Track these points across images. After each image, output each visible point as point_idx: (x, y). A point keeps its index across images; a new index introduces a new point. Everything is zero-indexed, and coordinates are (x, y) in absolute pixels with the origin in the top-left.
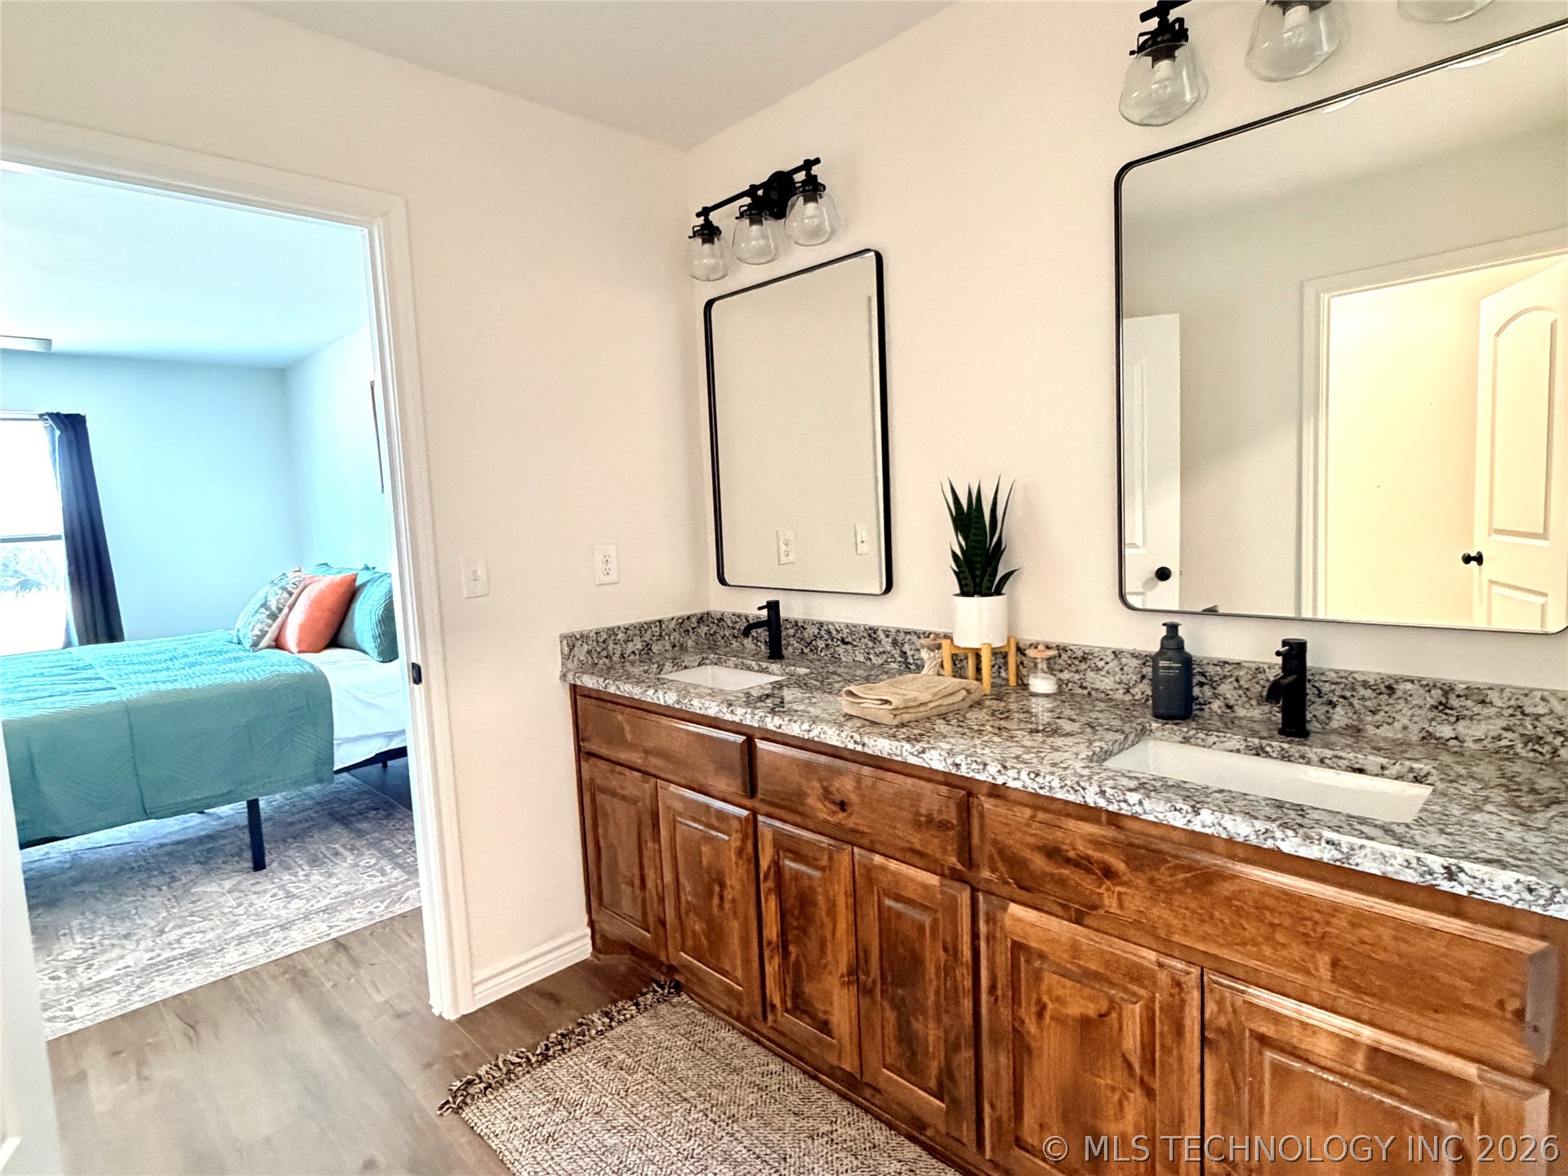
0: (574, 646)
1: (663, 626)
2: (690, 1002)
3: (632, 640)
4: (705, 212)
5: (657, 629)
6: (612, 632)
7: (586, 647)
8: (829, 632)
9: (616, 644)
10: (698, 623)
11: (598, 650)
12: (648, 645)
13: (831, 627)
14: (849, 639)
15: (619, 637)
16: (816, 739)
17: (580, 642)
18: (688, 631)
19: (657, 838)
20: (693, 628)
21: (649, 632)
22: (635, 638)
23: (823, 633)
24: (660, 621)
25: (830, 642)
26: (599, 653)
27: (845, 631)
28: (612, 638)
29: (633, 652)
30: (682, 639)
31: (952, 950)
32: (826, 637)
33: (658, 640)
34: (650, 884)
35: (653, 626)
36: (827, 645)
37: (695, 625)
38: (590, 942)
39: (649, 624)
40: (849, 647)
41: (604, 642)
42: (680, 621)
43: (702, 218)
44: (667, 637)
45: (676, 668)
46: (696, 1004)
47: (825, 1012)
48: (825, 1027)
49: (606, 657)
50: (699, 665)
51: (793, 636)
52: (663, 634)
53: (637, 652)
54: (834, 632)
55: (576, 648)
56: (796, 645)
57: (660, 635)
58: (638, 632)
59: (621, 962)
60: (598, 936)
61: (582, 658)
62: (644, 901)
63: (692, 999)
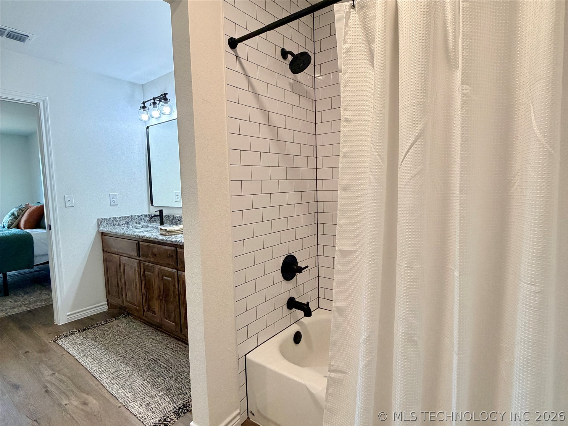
0: (102, 222)
1: (133, 217)
2: (131, 317)
3: (122, 221)
4: (144, 103)
5: (131, 218)
6: (115, 218)
7: (106, 222)
8: (175, 218)
9: (117, 222)
10: (145, 217)
11: (110, 223)
12: (127, 222)
13: (176, 216)
14: (180, 220)
15: (117, 220)
16: (149, 239)
17: (104, 221)
18: (141, 219)
19: (120, 272)
20: (143, 218)
21: (128, 219)
22: (123, 220)
23: (174, 218)
24: (132, 216)
25: (176, 221)
26: (111, 224)
27: (179, 217)
28: (115, 220)
29: (122, 224)
30: (139, 221)
31: (174, 286)
32: (175, 219)
33: (131, 221)
34: (120, 285)
35: (129, 217)
36: (175, 221)
37: (144, 217)
38: (107, 306)
39: (128, 217)
40: (180, 222)
41: (112, 221)
42: (139, 216)
43: (143, 104)
44: (134, 221)
45: (133, 228)
46: (133, 318)
47: (154, 309)
48: (154, 312)
49: (113, 225)
50: (141, 228)
51: (168, 219)
52: (133, 219)
53: (123, 224)
54: (176, 218)
55: (103, 222)
56: (169, 222)
57: (132, 220)
58: (124, 219)
59: (115, 311)
60: (109, 305)
61: (105, 225)
62: (118, 290)
63: (132, 316)
